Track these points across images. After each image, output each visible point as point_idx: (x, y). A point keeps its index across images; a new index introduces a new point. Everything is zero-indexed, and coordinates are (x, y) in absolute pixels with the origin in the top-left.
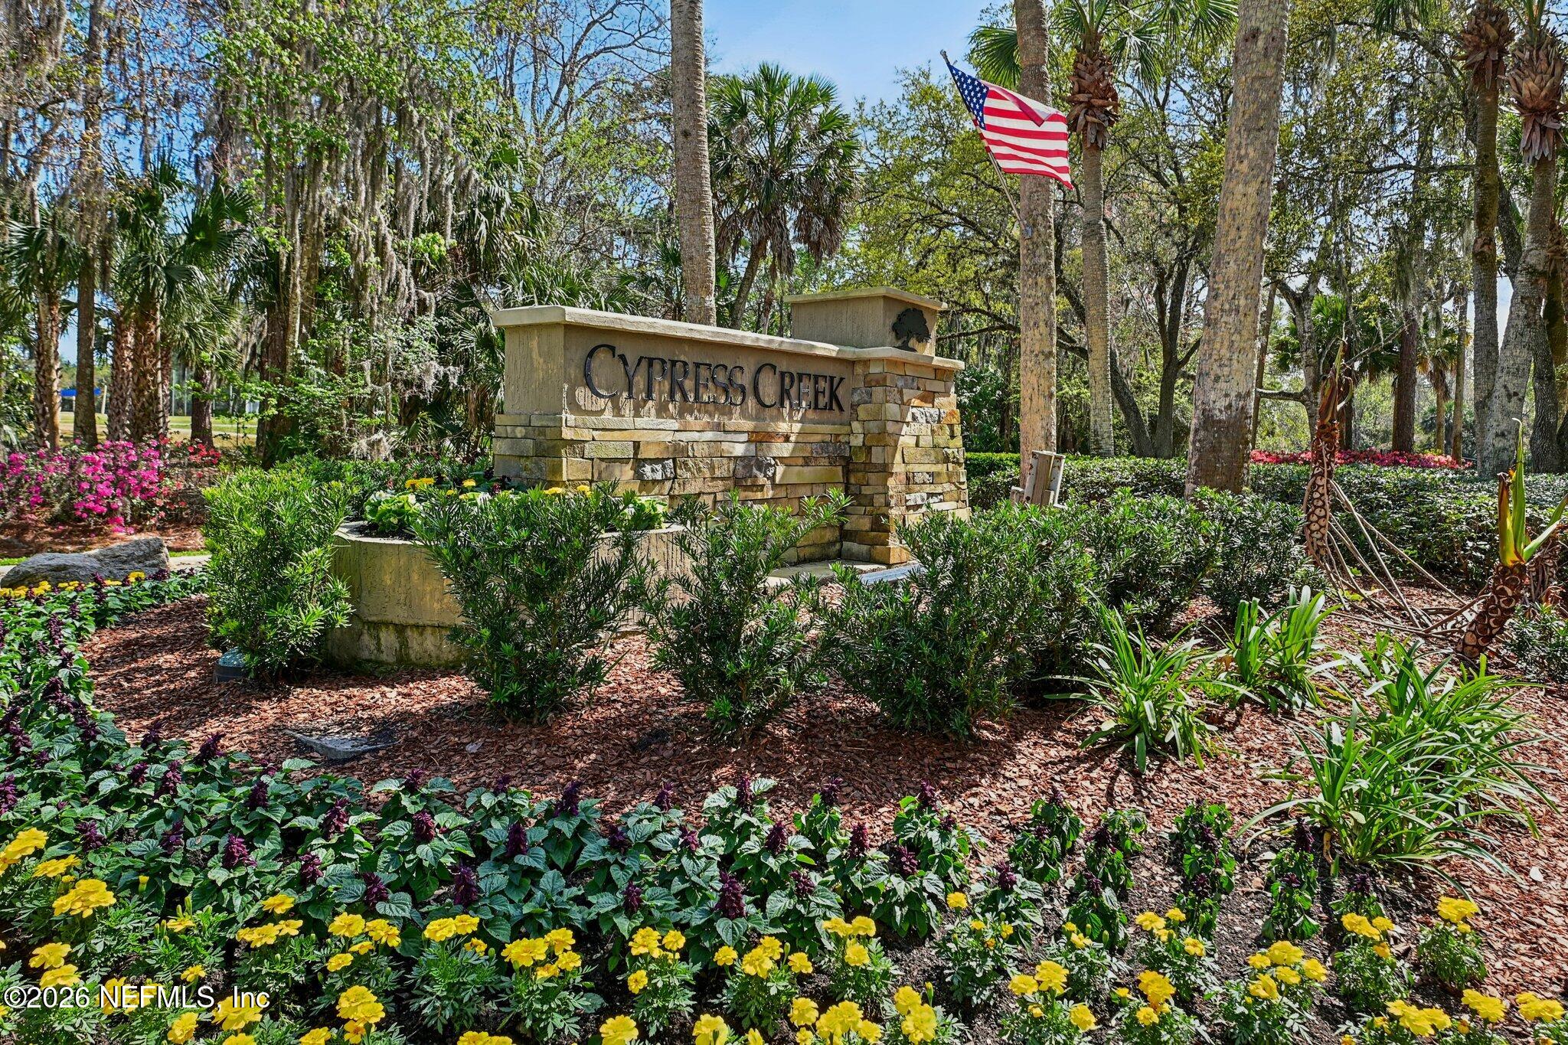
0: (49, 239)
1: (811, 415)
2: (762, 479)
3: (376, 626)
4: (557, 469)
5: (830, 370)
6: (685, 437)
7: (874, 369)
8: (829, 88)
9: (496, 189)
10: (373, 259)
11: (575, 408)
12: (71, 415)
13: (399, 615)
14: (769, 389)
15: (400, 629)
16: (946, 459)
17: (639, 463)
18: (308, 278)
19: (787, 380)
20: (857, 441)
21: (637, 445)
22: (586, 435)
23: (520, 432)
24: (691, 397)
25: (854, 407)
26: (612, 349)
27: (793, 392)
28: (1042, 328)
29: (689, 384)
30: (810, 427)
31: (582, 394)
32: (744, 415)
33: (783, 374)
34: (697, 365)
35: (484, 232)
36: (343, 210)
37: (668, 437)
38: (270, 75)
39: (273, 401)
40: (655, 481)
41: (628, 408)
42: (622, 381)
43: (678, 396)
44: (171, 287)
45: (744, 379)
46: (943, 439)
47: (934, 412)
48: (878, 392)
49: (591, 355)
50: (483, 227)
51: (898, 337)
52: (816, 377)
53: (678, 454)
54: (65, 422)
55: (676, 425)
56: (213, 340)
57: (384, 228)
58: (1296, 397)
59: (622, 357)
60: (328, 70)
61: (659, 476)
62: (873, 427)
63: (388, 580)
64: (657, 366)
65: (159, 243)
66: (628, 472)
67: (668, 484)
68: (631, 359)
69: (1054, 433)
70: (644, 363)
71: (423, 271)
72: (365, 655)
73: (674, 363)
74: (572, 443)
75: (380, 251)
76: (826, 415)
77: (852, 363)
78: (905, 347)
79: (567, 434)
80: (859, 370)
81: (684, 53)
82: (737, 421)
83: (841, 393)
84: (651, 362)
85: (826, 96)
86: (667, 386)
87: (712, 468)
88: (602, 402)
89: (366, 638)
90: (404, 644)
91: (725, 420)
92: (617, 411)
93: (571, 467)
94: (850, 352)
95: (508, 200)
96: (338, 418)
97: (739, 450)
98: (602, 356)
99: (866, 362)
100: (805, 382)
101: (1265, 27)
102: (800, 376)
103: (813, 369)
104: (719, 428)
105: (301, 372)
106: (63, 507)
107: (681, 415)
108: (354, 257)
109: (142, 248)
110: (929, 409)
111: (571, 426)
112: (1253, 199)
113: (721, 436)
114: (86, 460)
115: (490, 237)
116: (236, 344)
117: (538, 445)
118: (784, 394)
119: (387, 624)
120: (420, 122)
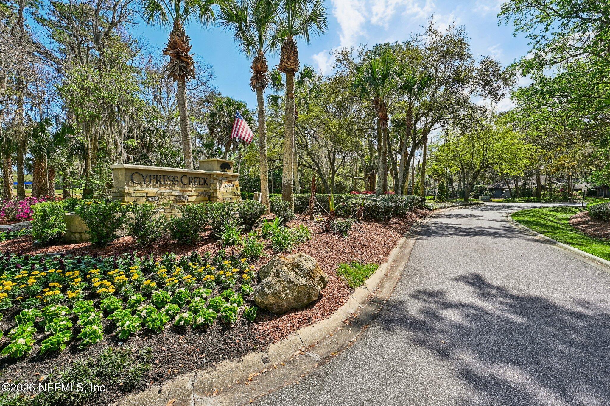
0: (4, 140)
1: (198, 186)
2: (184, 200)
3: (74, 233)
4: (124, 199)
5: (203, 177)
6: (161, 191)
7: (215, 176)
8: (246, 103)
9: (152, 127)
10: (113, 146)
11: (128, 185)
12: (16, 190)
13: (79, 230)
14: (186, 181)
15: (80, 233)
16: (235, 195)
17: (147, 197)
18: (94, 151)
19: (191, 179)
20: (211, 191)
21: (147, 194)
22: (132, 192)
23: (117, 191)
24: (163, 183)
25: (211, 184)
26: (139, 173)
27: (193, 181)
28: (264, 166)
29: (162, 180)
30: (197, 189)
31: (131, 183)
32: (179, 186)
33: (189, 178)
34: (164, 176)
35: (149, 139)
36: (104, 133)
37: (156, 192)
38: (76, 96)
39: (84, 185)
40: (152, 201)
41: (144, 186)
42: (142, 179)
43: (159, 183)
44: (48, 153)
45: (179, 179)
46: (234, 190)
47: (232, 185)
48: (215, 181)
49: (133, 174)
50: (148, 137)
51: (222, 169)
52: (200, 178)
53: (159, 195)
54: (14, 192)
55: (158, 189)
56: (69, 168)
57: (117, 138)
58: (362, 179)
59: (142, 175)
60: (95, 96)
61: (154, 200)
62: (214, 188)
63: (77, 223)
64: (152, 177)
65: (45, 141)
66: (145, 199)
67: (156, 202)
68: (144, 175)
69: (268, 188)
70: (148, 176)
71: (130, 149)
72: (72, 239)
73: (157, 176)
74: (128, 193)
75: (116, 143)
76: (203, 186)
77: (210, 175)
78: (224, 171)
79: (126, 191)
80: (212, 176)
81: (181, 102)
82: (177, 188)
83: (207, 181)
84: (150, 176)
85: (244, 106)
86: (155, 181)
87: (169, 198)
88: (137, 185)
89: (72, 236)
90: (81, 236)
91: (173, 188)
92: (141, 186)
93: (127, 198)
94: (208, 172)
95: (155, 131)
96: (104, 189)
97: (177, 194)
98: (136, 175)
99: (213, 174)
100: (196, 179)
101: (289, 107)
102: (195, 178)
103: (199, 176)
104: (170, 189)
105: (92, 177)
106: (12, 217)
107: (160, 187)
108: (107, 145)
109: (39, 142)
110: (230, 184)
111: (127, 189)
112: (289, 141)
113: (171, 191)
114: (20, 203)
115: (150, 141)
116: (78, 168)
117: (120, 194)
118: (190, 182)
119: (77, 232)
120: (124, 111)
